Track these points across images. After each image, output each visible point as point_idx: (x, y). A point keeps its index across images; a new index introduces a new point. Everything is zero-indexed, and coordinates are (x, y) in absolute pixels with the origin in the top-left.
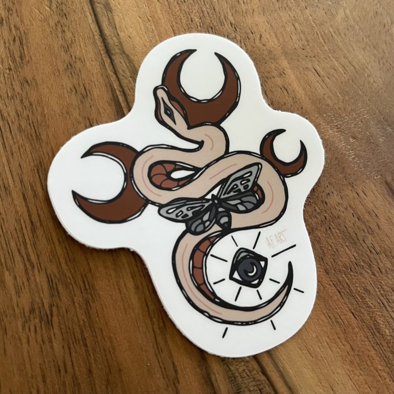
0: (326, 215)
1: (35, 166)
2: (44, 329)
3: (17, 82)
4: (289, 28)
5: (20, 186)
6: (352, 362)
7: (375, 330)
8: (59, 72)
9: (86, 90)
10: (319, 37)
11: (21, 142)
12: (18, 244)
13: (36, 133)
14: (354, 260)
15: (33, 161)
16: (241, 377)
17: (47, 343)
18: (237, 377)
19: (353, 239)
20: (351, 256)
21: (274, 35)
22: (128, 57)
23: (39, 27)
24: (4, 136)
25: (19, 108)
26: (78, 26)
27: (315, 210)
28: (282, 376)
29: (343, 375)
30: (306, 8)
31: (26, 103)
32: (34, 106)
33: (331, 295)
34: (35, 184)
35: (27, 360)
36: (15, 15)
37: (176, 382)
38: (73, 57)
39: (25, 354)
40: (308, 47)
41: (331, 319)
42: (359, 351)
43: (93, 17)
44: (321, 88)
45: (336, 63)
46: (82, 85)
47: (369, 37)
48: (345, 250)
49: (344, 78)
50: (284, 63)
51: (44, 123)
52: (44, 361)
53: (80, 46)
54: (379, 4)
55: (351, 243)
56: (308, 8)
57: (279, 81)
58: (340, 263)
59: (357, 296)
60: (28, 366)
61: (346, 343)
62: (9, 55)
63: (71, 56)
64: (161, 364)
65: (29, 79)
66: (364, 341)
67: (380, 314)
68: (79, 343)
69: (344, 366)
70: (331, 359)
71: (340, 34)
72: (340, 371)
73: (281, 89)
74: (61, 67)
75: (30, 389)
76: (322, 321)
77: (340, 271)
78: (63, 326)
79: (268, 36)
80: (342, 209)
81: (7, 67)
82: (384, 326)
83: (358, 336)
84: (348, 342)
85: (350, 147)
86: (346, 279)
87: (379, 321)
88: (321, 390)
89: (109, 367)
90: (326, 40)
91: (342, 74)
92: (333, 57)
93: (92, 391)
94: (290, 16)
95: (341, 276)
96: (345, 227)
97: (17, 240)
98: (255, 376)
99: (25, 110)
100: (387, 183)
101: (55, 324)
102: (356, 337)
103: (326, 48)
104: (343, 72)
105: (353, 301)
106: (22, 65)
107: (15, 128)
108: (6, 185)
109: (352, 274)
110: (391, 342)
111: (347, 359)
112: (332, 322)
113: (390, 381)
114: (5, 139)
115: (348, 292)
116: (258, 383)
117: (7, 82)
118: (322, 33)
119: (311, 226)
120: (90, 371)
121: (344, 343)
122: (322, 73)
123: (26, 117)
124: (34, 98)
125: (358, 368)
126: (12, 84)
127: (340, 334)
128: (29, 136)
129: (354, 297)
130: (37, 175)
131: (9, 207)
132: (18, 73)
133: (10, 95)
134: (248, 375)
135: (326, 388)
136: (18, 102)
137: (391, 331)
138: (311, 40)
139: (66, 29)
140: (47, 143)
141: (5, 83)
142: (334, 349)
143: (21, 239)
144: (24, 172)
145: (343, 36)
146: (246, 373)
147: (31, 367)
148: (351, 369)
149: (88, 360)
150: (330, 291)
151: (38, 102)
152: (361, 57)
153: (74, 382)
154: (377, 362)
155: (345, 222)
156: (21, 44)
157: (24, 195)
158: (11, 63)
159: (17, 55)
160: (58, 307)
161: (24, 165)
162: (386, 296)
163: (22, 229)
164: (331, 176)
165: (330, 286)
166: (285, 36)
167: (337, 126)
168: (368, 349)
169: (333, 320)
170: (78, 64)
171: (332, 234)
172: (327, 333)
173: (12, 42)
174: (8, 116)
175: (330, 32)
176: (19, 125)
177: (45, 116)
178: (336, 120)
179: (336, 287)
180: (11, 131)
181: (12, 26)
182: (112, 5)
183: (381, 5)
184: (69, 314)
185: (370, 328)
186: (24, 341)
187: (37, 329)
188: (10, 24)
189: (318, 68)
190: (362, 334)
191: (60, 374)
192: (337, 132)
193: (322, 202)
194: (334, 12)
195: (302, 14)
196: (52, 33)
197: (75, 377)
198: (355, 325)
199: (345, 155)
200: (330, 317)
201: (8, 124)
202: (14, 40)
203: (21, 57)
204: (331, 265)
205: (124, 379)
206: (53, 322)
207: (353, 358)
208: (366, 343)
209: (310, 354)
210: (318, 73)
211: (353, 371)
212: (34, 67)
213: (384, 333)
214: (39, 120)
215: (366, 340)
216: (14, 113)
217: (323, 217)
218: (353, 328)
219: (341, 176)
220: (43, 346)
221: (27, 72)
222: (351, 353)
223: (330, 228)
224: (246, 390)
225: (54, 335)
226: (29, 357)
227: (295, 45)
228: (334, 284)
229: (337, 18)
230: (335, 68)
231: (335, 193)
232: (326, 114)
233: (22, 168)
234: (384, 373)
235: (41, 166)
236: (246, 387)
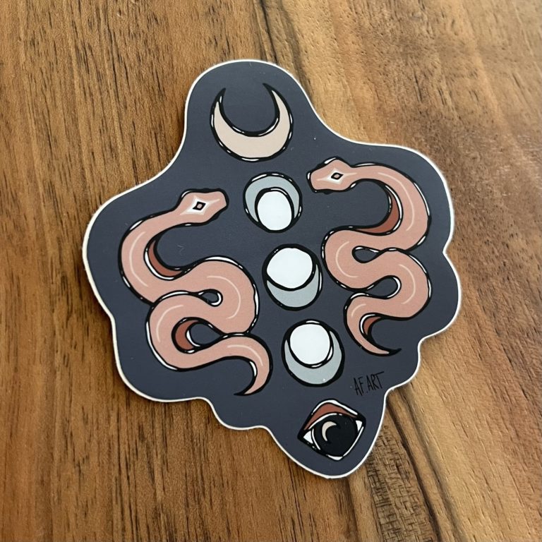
0: (505, 261)
1: (153, 129)
3: (143, 17)
4: (490, 19)
5: (131, 150)
6: (515, 452)
8: (198, 15)
9: (228, 45)
10: (524, 38)
11: (138, 94)
13: (159, 87)
14: (533, 324)
15: (152, 121)
19: (535, 298)
20: (530, 317)
21: (469, 24)
22: (286, 14)
24: (118, 83)
25: (142, 51)
27: (493, 252)
28: (426, 453)
29: (501, 466)
31: (152, 47)
32: (161, 52)
33: (499, 362)
34: (151, 150)
40: (509, 47)
41: (496, 393)
42: (525, 440)
44: (518, 101)
46: (224, 38)
48: (523, 309)
50: (478, 61)
51: (171, 76)
55: (532, 302)
57: (469, 82)
58: (515, 324)
59: (532, 370)
61: (510, 427)
65: (159, 16)
66: (533, 429)
69: (505, 456)
70: (490, 443)
72: (498, 460)
73: (470, 92)
74: (201, 9)
75: (108, 411)
76: (485, 393)
77: (514, 334)
79: (462, 23)
80: (526, 258)
83: (526, 420)
84: (513, 425)
86: (521, 346)
88: (472, 480)
90: (532, 43)
92: (539, 66)
93: (187, 428)
95: (515, 342)
96: (527, 281)
98: (393, 447)
99: (148, 55)
102: (524, 421)
103: (532, 53)
105: (525, 375)
107: (133, 74)
108: (112, 145)
109: (529, 340)
111: (509, 447)
112: (497, 396)
114: (119, 86)
115: (520, 363)
116: (396, 457)
117: (131, 15)
118: (529, 32)
119: (485, 271)
122: (523, 83)
123: (149, 63)
124: (161, 40)
125: (522, 461)
126: (136, 18)
127: (504, 414)
128: (150, 88)
129: (528, 371)
130: (154, 140)
131: (113, 173)
132: (146, 6)
133: (132, 31)
135: (480, 479)
136: (140, 43)
138: (514, 40)
140: (172, 102)
142: (494, 431)
144: (138, 133)
148: (512, 460)
150: (499, 357)
151: (167, 47)
155: (527, 274)
157: (134, 162)
161: (138, 124)
164: (518, 213)
165: (498, 351)
166: (483, 28)
167: (532, 152)
168: (536, 439)
169: (499, 394)
170: (223, 10)
171: (510, 286)
172: (489, 410)
174: (126, 58)
175: (539, 34)
176: (139, 71)
177: (173, 67)
178: (532, 144)
179: (506, 353)
180: (127, 78)
189: (519, 76)
190: (531, 419)
192: (531, 160)
193: (503, 243)
198: (524, 406)
199: (537, 190)
200: (494, 389)
201: (126, 68)
204: (504, 324)
207: (517, 447)
208: (535, 431)
209: (465, 432)
210: (517, 82)
211: (515, 464)
212: (167, 3)
214: (165, 70)
215: (536, 427)
216: (135, 55)
217: (502, 263)
218: (522, 410)
219: (530, 216)
221: (157, 8)
222: (516, 441)
223: (508, 279)
224: (380, 462)
227: (494, 41)
228: (504, 350)
231: (520, 236)
232: (521, 135)
235: (161, 130)
236: (381, 459)
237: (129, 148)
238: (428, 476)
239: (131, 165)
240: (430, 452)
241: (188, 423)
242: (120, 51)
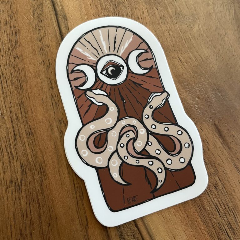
1: (19, 103)
2: (17, 193)
3: (12, 56)
4: (166, 34)
5: (10, 114)
6: (187, 224)
7: (201, 207)
8: (36, 52)
9: (49, 63)
10: (182, 40)
11: (12, 89)
12: (6, 145)
13: (20, 85)
15: (18, 100)
16: (123, 228)
17: (18, 200)
18: (121, 227)
23: (26, 27)
25: (12, 71)
26: (48, 27)
28: (146, 228)
29: (181, 231)
30: (177, 23)
31: (16, 68)
32: (20, 70)
34: (18, 113)
35: (6, 209)
36: (14, 20)
37: (87, 227)
38: (44, 45)
39: (6, 205)
40: (176, 45)
42: (191, 218)
43: (57, 22)
44: (181, 68)
45: (191, 55)
46: (47, 60)
47: (211, 41)
49: (195, 63)
51: (25, 80)
52: (15, 210)
53: (48, 38)
54: (219, 23)
56: (178, 23)
60: (6, 212)
61: (184, 213)
62: (9, 42)
63: (43, 44)
64: (79, 217)
65: (19, 55)
66: (195, 213)
67: (205, 198)
68: (35, 202)
69: (182, 226)
70: (175, 221)
71: (195, 39)
72: (179, 228)
74: (37, 49)
75: (6, 225)
78: (27, 192)
81: (7, 48)
82: (207, 205)
83: (191, 209)
84: (185, 212)
85: (195, 103)
87: (204, 202)
88: (168, 238)
89: (51, 216)
90: (187, 42)
91: (194, 61)
92: (190, 52)
93: (40, 229)
94: (167, 27)
97: (6, 143)
98: (131, 227)
99: (15, 72)
100: (215, 125)
101: (23, 191)
102: (190, 210)
103: (186, 46)
104: (195, 60)
106: (15, 47)
107: (9, 82)
110: (210, 214)
111: (184, 222)
113: (208, 236)
114: (3, 87)
116: (133, 231)
117: (7, 56)
118: (185, 38)
120: (40, 217)
121: (183, 213)
122: (183, 60)
123: (16, 76)
124: (21, 65)
125: (190, 227)
126: (9, 57)
127: (181, 208)
128: (17, 86)
130: (19, 108)
131: (3, 125)
132: (13, 51)
133: (8, 63)
134: (127, 227)
135: (171, 237)
136: (12, 68)
137: (211, 208)
138: (178, 41)
139: (41, 29)
140: (26, 91)
141: (6, 57)
142: (177, 216)
143: (8, 143)
144: (13, 106)
145: (197, 40)
146: (126, 225)
147: (8, 213)
148: (186, 228)
149: (39, 211)
151: (23, 68)
152: (206, 52)
153: (31, 223)
154: (201, 225)
156: (16, 35)
158: (10, 46)
159: (13, 42)
160: (25, 181)
161: (12, 102)
162: (209, 188)
163: (9, 137)
166: (163, 39)
167: (189, 91)
168: (196, 217)
170: (47, 48)
173: (11, 35)
174: (6, 75)
175: (189, 37)
176: (12, 80)
177: (26, 76)
178: (189, 87)
180: (7, 83)
181: (12, 26)
182: (67, 17)
183: (220, 23)
184: (31, 185)
185: (199, 206)
186: (5, 198)
187: (13, 192)
188: (11, 24)
189: (181, 58)
190: (194, 209)
191: (24, 218)
192: (188, 94)
194: (193, 26)
195: (174, 26)
196: (33, 31)
197: (31, 220)
199: (192, 107)
201: (6, 79)
202: (12, 34)
203: (16, 43)
205: (58, 223)
206: (22, 189)
207: (187, 222)
208: (196, 214)
209: (163, 218)
210: (180, 60)
211: (187, 229)
212: (22, 49)
213: (206, 209)
214: (23, 78)
215: (196, 212)
216: (9, 73)
220: (15, 202)
221: (18, 51)
222: (187, 219)
224: (125, 235)
225: (22, 196)
226: (8, 207)
227: (169, 44)
229: (194, 30)
230: (191, 58)
232: (183, 83)
233: (12, 103)
234: (205, 232)
235: (22, 103)
236: (126, 233)
237: (9, 113)
238: (147, 238)
239: (10, 120)
240: (148, 228)
241: (40, 226)
242: (3, 72)
